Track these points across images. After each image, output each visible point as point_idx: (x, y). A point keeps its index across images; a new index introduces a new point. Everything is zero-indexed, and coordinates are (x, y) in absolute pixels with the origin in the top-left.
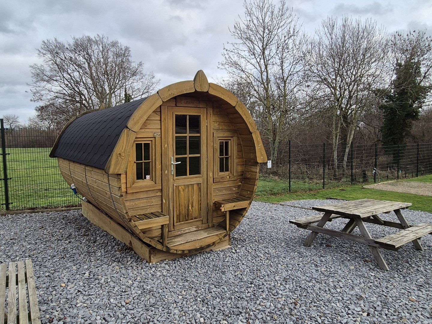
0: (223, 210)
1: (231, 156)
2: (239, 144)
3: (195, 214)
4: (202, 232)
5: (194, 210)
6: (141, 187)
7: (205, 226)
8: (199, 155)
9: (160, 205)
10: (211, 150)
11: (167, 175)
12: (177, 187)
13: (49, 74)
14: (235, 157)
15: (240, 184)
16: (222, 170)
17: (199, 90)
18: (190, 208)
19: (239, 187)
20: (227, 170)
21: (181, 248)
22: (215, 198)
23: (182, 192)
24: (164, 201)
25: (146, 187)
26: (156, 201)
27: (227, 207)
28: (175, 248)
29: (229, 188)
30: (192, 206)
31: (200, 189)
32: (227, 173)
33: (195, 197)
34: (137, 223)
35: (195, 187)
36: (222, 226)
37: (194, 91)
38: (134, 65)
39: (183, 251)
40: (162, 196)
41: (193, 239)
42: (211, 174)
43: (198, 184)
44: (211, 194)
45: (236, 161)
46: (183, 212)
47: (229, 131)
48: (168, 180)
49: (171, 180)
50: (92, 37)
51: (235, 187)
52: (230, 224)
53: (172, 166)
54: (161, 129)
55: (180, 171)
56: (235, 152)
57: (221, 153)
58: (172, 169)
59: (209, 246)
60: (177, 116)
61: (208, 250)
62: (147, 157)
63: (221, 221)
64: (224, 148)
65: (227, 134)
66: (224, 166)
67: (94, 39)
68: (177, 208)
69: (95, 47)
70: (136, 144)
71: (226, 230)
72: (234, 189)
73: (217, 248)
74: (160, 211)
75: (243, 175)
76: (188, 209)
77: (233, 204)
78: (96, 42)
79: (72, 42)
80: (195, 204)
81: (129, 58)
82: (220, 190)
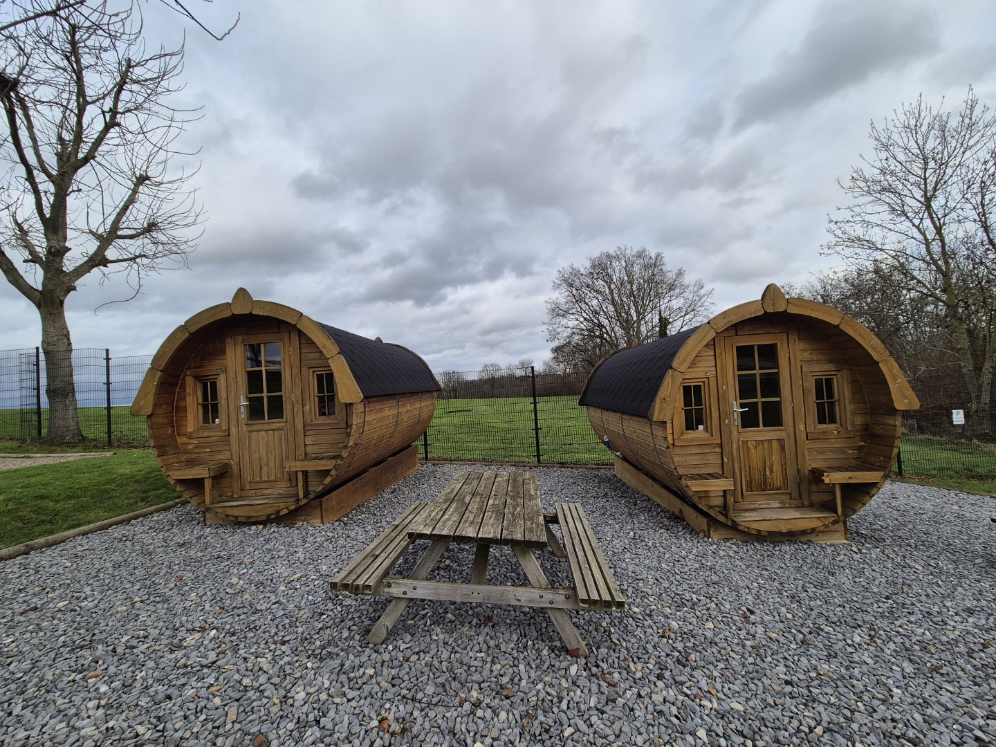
0: (827, 481)
1: (839, 400)
2: (854, 382)
3: (778, 481)
4: (791, 511)
5: (776, 477)
6: (692, 440)
7: (798, 503)
8: (778, 399)
9: (720, 465)
10: (798, 394)
11: (729, 425)
12: (745, 442)
13: (563, 307)
14: (847, 402)
15: (862, 444)
16: (821, 420)
17: (769, 310)
18: (768, 473)
19: (860, 448)
20: (833, 421)
21: (755, 526)
22: (812, 461)
23: (753, 450)
24: (726, 460)
25: (699, 439)
26: (714, 459)
27: (835, 478)
28: (747, 525)
29: (841, 450)
30: (771, 471)
31: (783, 448)
32: (833, 426)
33: (776, 458)
34: (689, 483)
35: (775, 444)
36: (829, 506)
37: (763, 312)
38: (671, 276)
39: (759, 531)
40: (722, 452)
41: (774, 517)
42: (802, 427)
43: (779, 440)
44: (804, 456)
45: (849, 408)
46: (757, 477)
47: (830, 361)
48: (730, 433)
49: (735, 433)
50: (612, 252)
51: (850, 448)
52: (843, 506)
53: (735, 413)
54: (716, 366)
55: (749, 420)
56: (847, 394)
57: (819, 396)
58: (736, 418)
59: (804, 532)
60: (738, 348)
61: (804, 539)
62: (699, 402)
63: (827, 499)
64: (824, 388)
65: (828, 366)
66: (826, 414)
67: (614, 254)
68: (745, 471)
69: (616, 263)
70: (684, 387)
71: (836, 513)
72: (850, 452)
73: (823, 541)
74: (720, 472)
75: (867, 429)
76: (765, 475)
77: (848, 474)
78: (618, 258)
79: (588, 264)
80: (777, 468)
82: (821, 451)
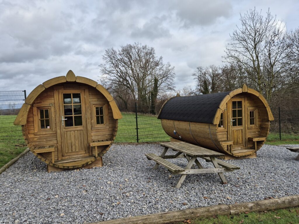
0: (254, 141)
1: (255, 118)
2: (259, 112)
3: (241, 142)
4: (244, 150)
5: (240, 141)
6: (220, 130)
7: (245, 148)
8: (241, 117)
9: (227, 138)
10: (246, 115)
11: (229, 126)
12: (233, 130)
13: (109, 70)
14: (257, 118)
15: (259, 130)
16: (251, 124)
17: (244, 92)
18: (238, 139)
19: (259, 131)
20: (253, 124)
21: (237, 155)
22: (249, 135)
23: (235, 133)
24: (228, 136)
25: (222, 130)
26: (225, 136)
27: (255, 140)
28: (235, 154)
29: (255, 132)
30: (239, 139)
31: (242, 132)
32: (253, 125)
33: (240, 135)
34: (222, 143)
35: (240, 131)
36: (253, 148)
37: (242, 92)
38: (157, 59)
39: (238, 156)
40: (227, 134)
41: (242, 152)
42: (247, 126)
43: (241, 130)
44: (247, 134)
45: (257, 120)
46: (236, 141)
48: (230, 128)
49: (231, 128)
51: (257, 131)
52: (257, 148)
53: (231, 122)
54: (227, 107)
55: (234, 124)
56: (257, 116)
57: (251, 117)
59: (248, 155)
60: (233, 102)
61: (247, 158)
63: (251, 146)
64: (252, 114)
65: (253, 108)
66: (252, 122)
67: (133, 46)
68: (233, 139)
69: (133, 50)
71: (255, 149)
72: (257, 132)
74: (227, 140)
75: (260, 126)
76: (238, 140)
77: (258, 138)
78: (134, 48)
79: (120, 49)
80: (240, 138)
81: (154, 55)
82: (250, 132)
